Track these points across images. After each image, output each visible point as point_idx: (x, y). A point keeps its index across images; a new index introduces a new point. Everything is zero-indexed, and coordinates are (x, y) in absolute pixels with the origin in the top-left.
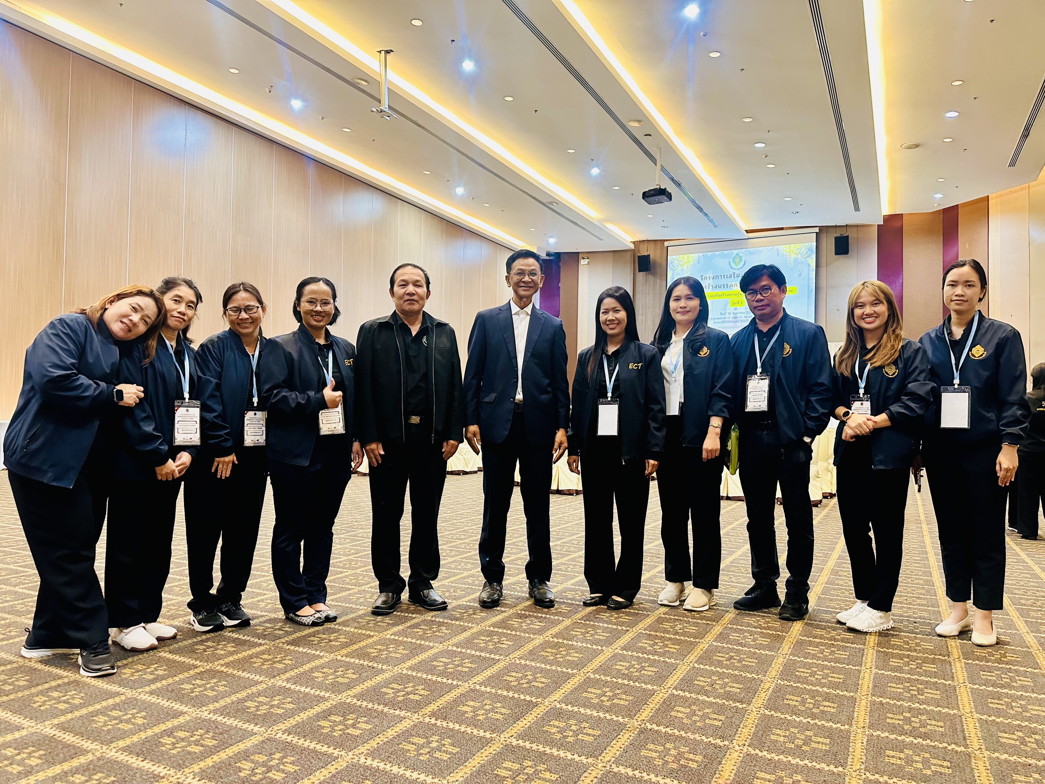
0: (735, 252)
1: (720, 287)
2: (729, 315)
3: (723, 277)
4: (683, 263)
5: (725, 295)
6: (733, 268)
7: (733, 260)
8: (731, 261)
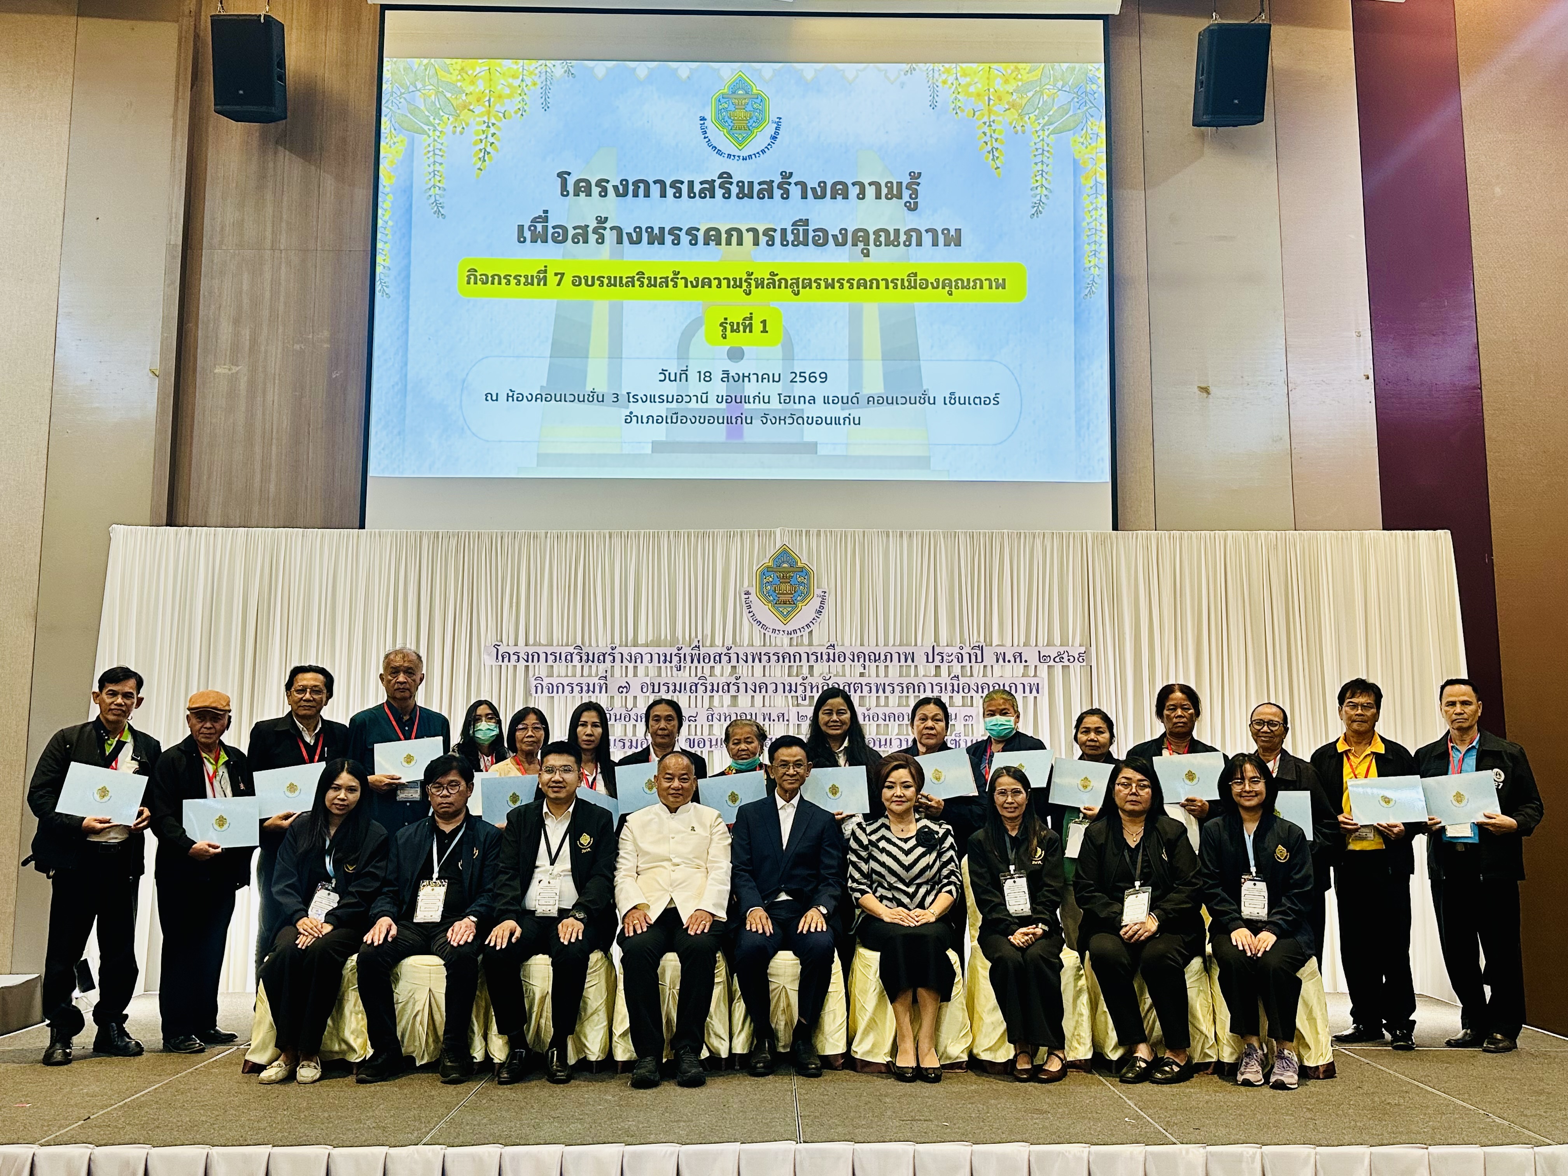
0: (728, 72)
1: (657, 238)
2: (703, 386)
3: (670, 192)
4: (464, 98)
5: (681, 283)
6: (720, 153)
7: (719, 111)
8: (708, 117)
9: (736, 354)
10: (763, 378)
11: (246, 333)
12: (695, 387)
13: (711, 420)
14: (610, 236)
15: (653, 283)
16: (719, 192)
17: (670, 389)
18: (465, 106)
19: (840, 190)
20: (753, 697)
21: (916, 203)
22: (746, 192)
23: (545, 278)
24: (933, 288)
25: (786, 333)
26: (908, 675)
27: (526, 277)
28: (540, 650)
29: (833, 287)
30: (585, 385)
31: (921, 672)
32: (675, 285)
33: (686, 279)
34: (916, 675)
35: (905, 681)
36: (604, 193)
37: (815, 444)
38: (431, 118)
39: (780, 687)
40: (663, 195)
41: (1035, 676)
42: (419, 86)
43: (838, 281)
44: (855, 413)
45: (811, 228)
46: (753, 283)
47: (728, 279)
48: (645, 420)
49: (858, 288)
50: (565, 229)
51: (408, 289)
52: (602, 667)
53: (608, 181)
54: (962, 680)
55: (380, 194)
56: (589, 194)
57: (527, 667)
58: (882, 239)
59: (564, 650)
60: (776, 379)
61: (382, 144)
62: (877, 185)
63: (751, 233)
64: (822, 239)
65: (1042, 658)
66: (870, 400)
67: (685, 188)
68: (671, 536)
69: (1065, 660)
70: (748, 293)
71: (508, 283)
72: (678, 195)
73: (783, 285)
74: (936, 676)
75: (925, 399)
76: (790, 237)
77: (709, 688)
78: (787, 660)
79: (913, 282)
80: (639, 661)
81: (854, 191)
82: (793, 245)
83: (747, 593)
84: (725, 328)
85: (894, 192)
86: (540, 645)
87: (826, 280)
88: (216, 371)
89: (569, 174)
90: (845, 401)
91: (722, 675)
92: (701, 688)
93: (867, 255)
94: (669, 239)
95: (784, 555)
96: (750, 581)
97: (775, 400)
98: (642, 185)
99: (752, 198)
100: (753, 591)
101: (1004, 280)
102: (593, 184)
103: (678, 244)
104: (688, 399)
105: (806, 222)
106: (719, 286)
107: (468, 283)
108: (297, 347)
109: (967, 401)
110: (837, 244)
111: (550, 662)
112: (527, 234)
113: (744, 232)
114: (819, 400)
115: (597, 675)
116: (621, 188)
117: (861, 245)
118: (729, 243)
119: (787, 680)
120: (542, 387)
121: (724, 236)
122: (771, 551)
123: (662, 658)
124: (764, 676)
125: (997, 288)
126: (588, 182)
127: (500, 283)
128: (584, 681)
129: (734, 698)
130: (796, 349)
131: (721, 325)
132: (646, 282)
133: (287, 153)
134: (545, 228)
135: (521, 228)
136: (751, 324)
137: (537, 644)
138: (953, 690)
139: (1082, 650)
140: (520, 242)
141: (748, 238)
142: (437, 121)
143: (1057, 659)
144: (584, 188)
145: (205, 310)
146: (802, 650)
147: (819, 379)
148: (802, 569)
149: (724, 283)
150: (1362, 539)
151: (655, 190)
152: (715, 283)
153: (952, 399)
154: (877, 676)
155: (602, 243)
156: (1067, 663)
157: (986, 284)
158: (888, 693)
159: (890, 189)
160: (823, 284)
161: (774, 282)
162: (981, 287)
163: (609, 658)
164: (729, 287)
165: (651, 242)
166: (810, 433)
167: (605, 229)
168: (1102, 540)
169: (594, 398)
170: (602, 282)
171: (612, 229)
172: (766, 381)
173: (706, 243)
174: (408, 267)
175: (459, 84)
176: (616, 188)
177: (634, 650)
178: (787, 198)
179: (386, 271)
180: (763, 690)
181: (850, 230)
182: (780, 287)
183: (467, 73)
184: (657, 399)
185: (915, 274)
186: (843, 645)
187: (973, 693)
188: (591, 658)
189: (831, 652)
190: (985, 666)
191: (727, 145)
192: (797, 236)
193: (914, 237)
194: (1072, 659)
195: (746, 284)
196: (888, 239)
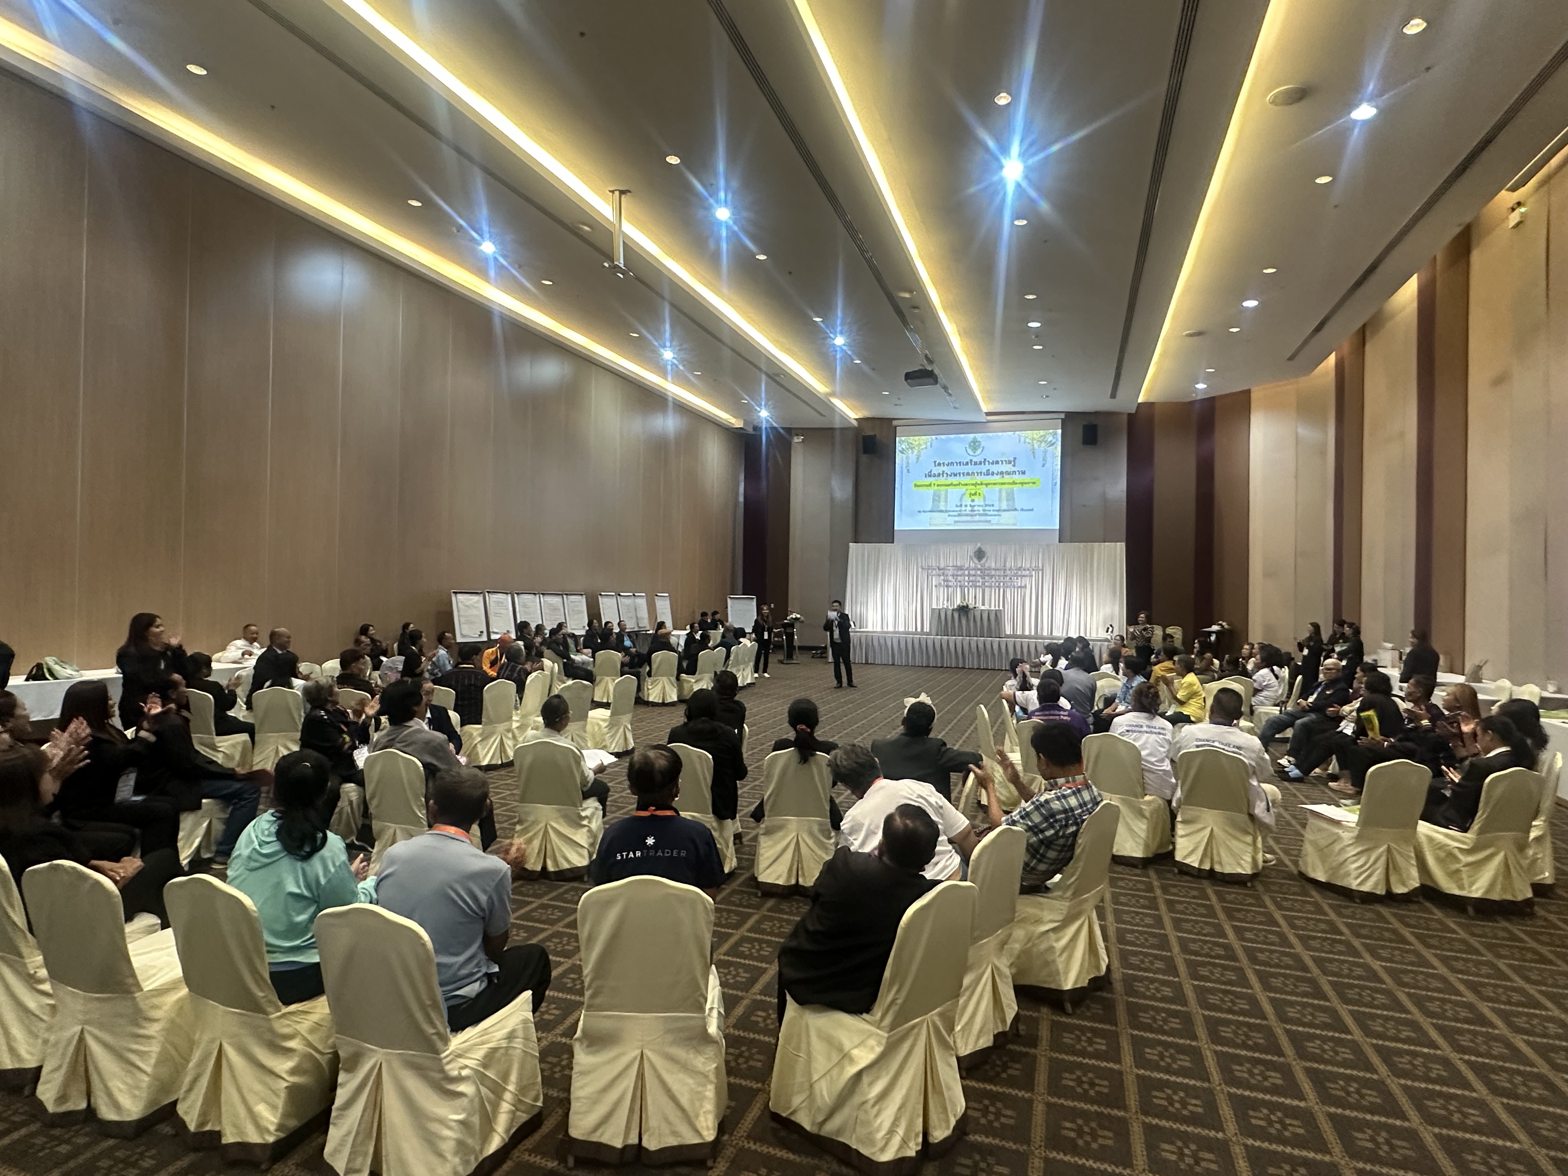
0: (972, 436)
1: (955, 475)
2: (966, 508)
4: (913, 445)
6: (970, 455)
7: (970, 445)
8: (967, 447)
9: (973, 501)
12: (963, 508)
13: (967, 515)
14: (945, 475)
16: (970, 464)
17: (958, 509)
18: (914, 447)
19: (997, 462)
21: (1015, 465)
22: (976, 464)
23: (931, 485)
24: (1018, 484)
25: (984, 495)
26: (1005, 573)
29: (995, 485)
30: (939, 509)
31: (1008, 572)
32: (959, 486)
33: (962, 484)
36: (944, 465)
37: (991, 521)
38: (906, 451)
40: (957, 465)
41: (1032, 573)
42: (904, 443)
43: (996, 483)
44: (1000, 514)
45: (990, 471)
46: (977, 484)
48: (952, 516)
49: (1001, 485)
50: (935, 474)
51: (902, 489)
53: (945, 462)
55: (896, 468)
60: (982, 506)
61: (896, 456)
62: (1006, 460)
63: (977, 473)
64: (993, 474)
66: (1003, 510)
67: (962, 463)
68: (957, 542)
70: (976, 487)
71: (923, 486)
72: (960, 465)
73: (984, 485)
74: (1011, 573)
75: (1016, 510)
79: (1014, 483)
81: (1001, 462)
82: (986, 475)
83: (972, 556)
84: (970, 495)
85: (1010, 462)
89: (936, 461)
90: (998, 511)
91: (966, 573)
93: (1003, 477)
94: (958, 475)
95: (980, 549)
97: (982, 511)
98: (952, 463)
101: (1035, 481)
103: (960, 476)
107: (914, 485)
109: (1026, 511)
110: (996, 475)
112: (927, 475)
113: (975, 473)
114: (992, 511)
116: (948, 463)
117: (1002, 475)
118: (972, 475)
120: (930, 509)
121: (970, 474)
122: (977, 544)
124: (975, 573)
125: (1033, 484)
127: (921, 487)
129: (969, 577)
130: (986, 499)
132: (953, 485)
133: (876, 459)
134: (931, 474)
136: (976, 494)
138: (1014, 576)
140: (925, 477)
142: (908, 451)
146: (983, 568)
147: (992, 506)
148: (983, 550)
149: (970, 485)
150: (1104, 545)
151: (955, 464)
152: (968, 485)
153: (1022, 510)
155: (943, 477)
160: (993, 484)
161: (982, 484)
162: (1030, 484)
166: (989, 518)
169: (941, 511)
170: (943, 485)
171: (945, 473)
172: (979, 507)
173: (967, 476)
174: (902, 484)
175: (912, 443)
176: (946, 464)
178: (985, 464)
179: (897, 485)
180: (975, 576)
181: (999, 471)
183: (914, 440)
184: (955, 512)
190: (1021, 571)
191: (971, 453)
192: (987, 473)
193: (1014, 472)
195: (975, 485)
196: (1008, 473)
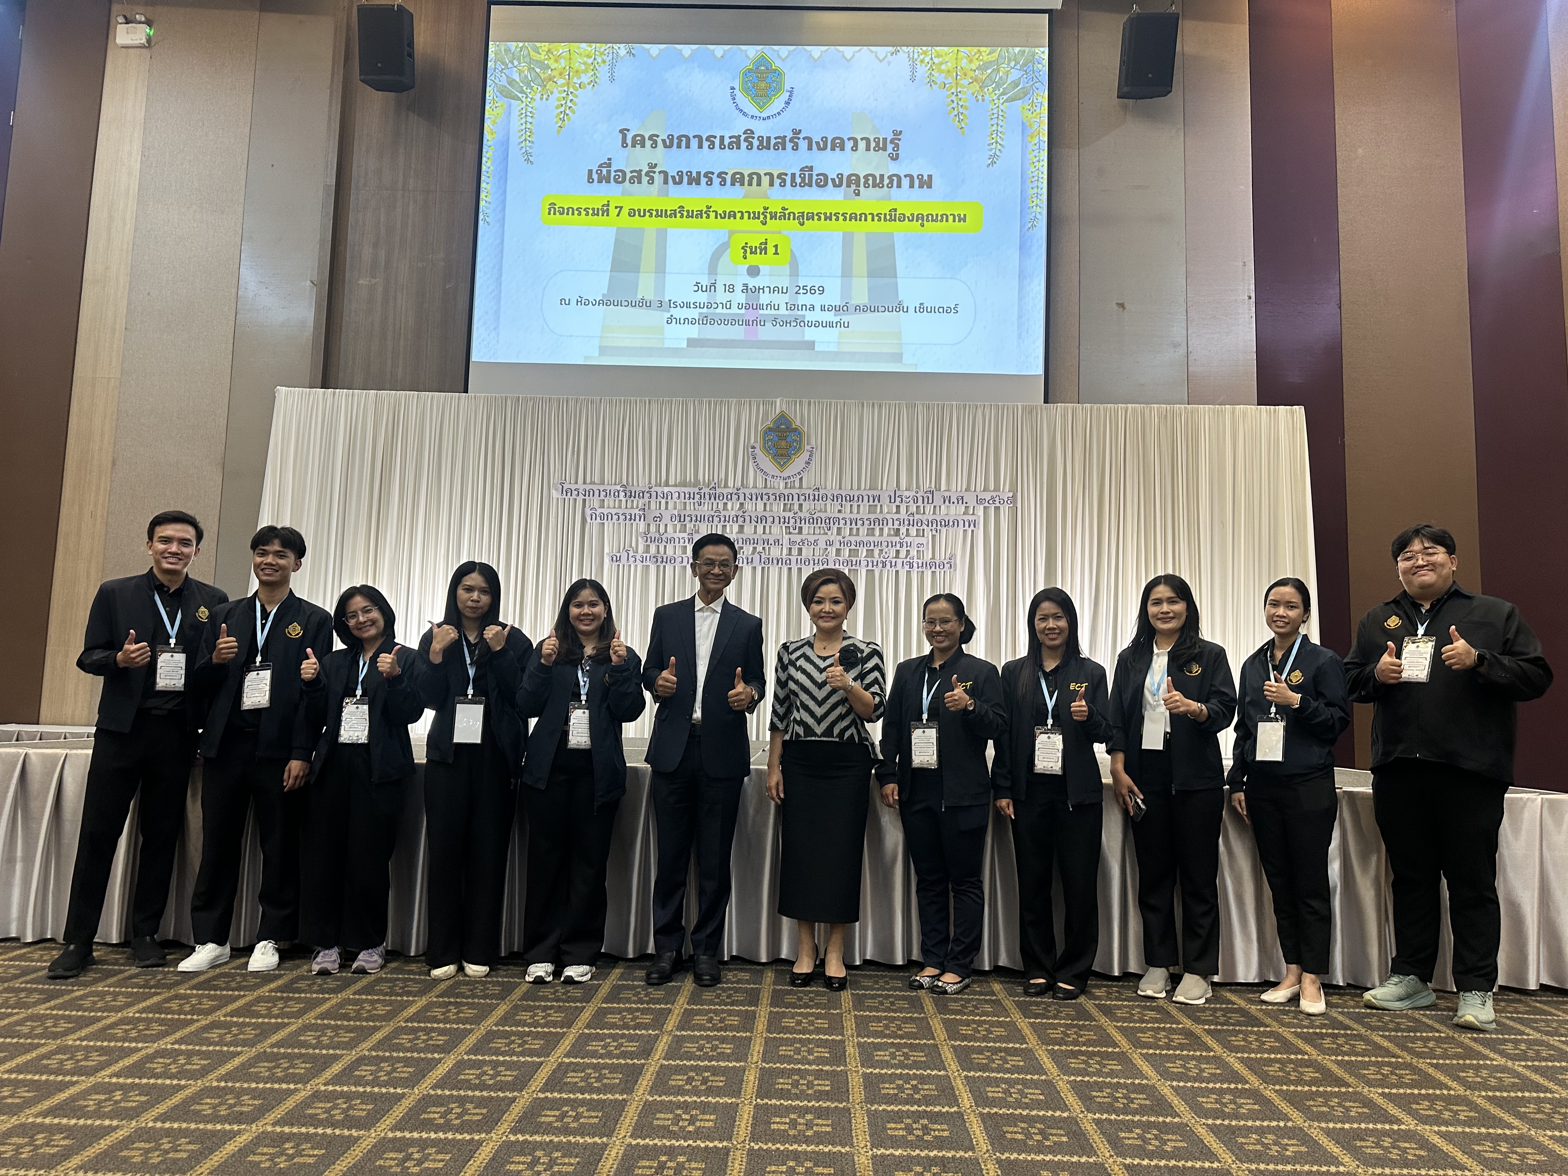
0: (752, 52)
1: (694, 180)
2: (728, 296)
3: (706, 144)
4: (550, 72)
5: (712, 215)
6: (745, 114)
7: (745, 83)
8: (737, 86)
9: (754, 271)
10: (774, 290)
11: (382, 254)
12: (721, 296)
13: (733, 321)
14: (659, 179)
15: (690, 215)
16: (744, 145)
17: (702, 297)
18: (551, 79)
19: (838, 144)
20: (756, 527)
21: (897, 155)
22: (765, 144)
23: (608, 210)
24: (909, 220)
25: (793, 254)
26: (875, 512)
27: (593, 209)
28: (595, 487)
29: (831, 220)
30: (636, 294)
31: (885, 510)
32: (708, 217)
33: (716, 212)
34: (881, 512)
35: (872, 516)
36: (654, 145)
37: (813, 342)
38: (524, 88)
39: (777, 520)
40: (700, 146)
41: (973, 514)
42: (516, 63)
43: (835, 215)
44: (845, 318)
45: (814, 173)
46: (768, 216)
47: (749, 213)
48: (682, 321)
49: (850, 220)
50: (624, 173)
51: (504, 218)
52: (641, 501)
53: (658, 136)
54: (917, 517)
55: (484, 146)
56: (643, 146)
57: (584, 500)
58: (870, 182)
59: (613, 488)
60: (785, 291)
61: (487, 107)
62: (868, 140)
63: (768, 177)
64: (823, 182)
65: (979, 501)
66: (857, 308)
67: (717, 142)
68: (696, 403)
69: (997, 502)
70: (764, 223)
71: (580, 214)
72: (712, 146)
73: (792, 217)
74: (896, 513)
75: (900, 308)
76: (798, 180)
77: (723, 519)
78: (782, 499)
79: (893, 216)
80: (669, 497)
81: (849, 145)
82: (800, 186)
83: (753, 447)
84: (746, 251)
85: (880, 146)
86: (595, 483)
87: (825, 214)
88: (361, 282)
89: (628, 130)
90: (837, 309)
91: (732, 509)
92: (716, 519)
93: (858, 194)
94: (704, 180)
95: (783, 418)
96: (756, 437)
97: (783, 307)
98: (684, 139)
99: (769, 149)
100: (757, 445)
101: (965, 215)
102: (647, 138)
103: (711, 184)
104: (716, 306)
105: (811, 169)
106: (742, 218)
107: (549, 214)
108: (420, 265)
109: (932, 310)
110: (835, 186)
111: (602, 497)
112: (595, 176)
113: (763, 176)
114: (818, 308)
115: (637, 507)
116: (668, 141)
117: (853, 187)
118: (750, 184)
119: (782, 514)
120: (604, 295)
121: (747, 179)
122: (772, 416)
123: (687, 496)
124: (765, 510)
125: (959, 221)
126: (643, 137)
127: (573, 214)
128: (628, 512)
129: (741, 528)
130: (800, 268)
131: (743, 248)
132: (685, 214)
133: (416, 117)
134: (609, 172)
135: (590, 172)
136: (766, 248)
137: (594, 483)
138: (909, 524)
139: (1011, 494)
140: (589, 182)
141: (765, 180)
142: (529, 90)
143: (991, 502)
144: (639, 141)
145: (352, 236)
146: (794, 491)
147: (818, 292)
148: (795, 430)
149: (746, 215)
150: (1233, 412)
151: (694, 143)
152: (739, 215)
153: (921, 308)
154: (851, 512)
155: (653, 183)
156: (998, 505)
157: (951, 218)
158: (859, 525)
159: (878, 144)
160: (823, 217)
161: (784, 215)
162: (947, 221)
163: (647, 495)
164: (749, 218)
165: (690, 183)
166: (810, 334)
167: (654, 172)
168: (1030, 411)
169: (644, 304)
170: (651, 214)
171: (660, 172)
172: (776, 292)
173: (733, 184)
174: (504, 202)
175: (546, 62)
176: (664, 141)
177: (666, 490)
178: (797, 149)
179: (487, 205)
180: (764, 521)
181: (845, 175)
182: (789, 219)
183: (552, 53)
184: (692, 306)
185: (895, 210)
186: (825, 488)
187: (925, 527)
188: (633, 494)
189: (817, 493)
190: (935, 507)
191: (750, 108)
192: (803, 179)
193: (895, 181)
194: (1002, 502)
195: (763, 216)
196: (875, 181)
